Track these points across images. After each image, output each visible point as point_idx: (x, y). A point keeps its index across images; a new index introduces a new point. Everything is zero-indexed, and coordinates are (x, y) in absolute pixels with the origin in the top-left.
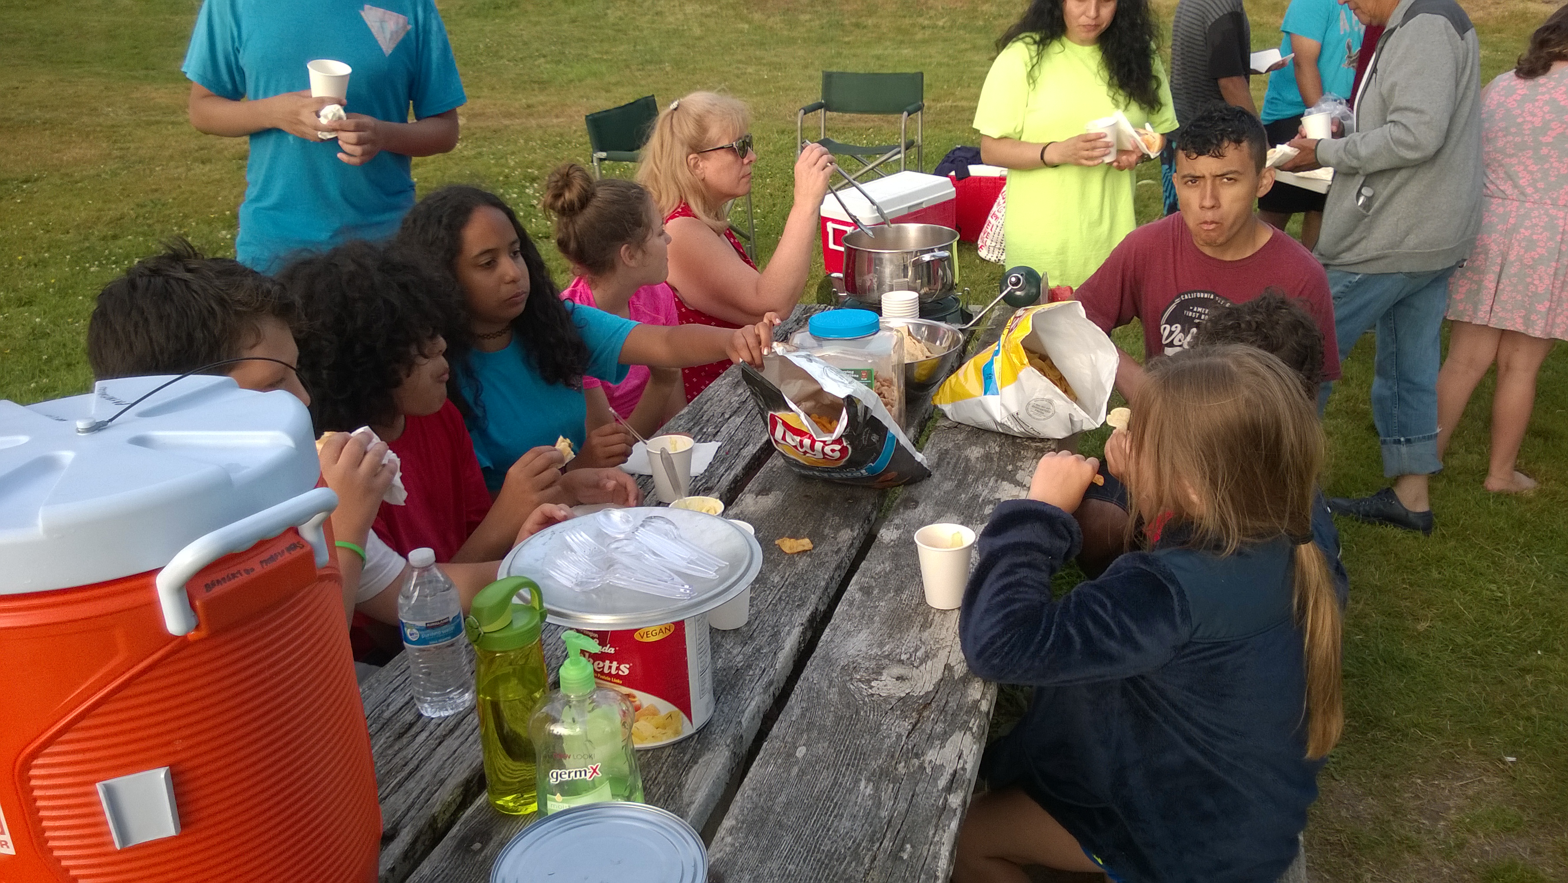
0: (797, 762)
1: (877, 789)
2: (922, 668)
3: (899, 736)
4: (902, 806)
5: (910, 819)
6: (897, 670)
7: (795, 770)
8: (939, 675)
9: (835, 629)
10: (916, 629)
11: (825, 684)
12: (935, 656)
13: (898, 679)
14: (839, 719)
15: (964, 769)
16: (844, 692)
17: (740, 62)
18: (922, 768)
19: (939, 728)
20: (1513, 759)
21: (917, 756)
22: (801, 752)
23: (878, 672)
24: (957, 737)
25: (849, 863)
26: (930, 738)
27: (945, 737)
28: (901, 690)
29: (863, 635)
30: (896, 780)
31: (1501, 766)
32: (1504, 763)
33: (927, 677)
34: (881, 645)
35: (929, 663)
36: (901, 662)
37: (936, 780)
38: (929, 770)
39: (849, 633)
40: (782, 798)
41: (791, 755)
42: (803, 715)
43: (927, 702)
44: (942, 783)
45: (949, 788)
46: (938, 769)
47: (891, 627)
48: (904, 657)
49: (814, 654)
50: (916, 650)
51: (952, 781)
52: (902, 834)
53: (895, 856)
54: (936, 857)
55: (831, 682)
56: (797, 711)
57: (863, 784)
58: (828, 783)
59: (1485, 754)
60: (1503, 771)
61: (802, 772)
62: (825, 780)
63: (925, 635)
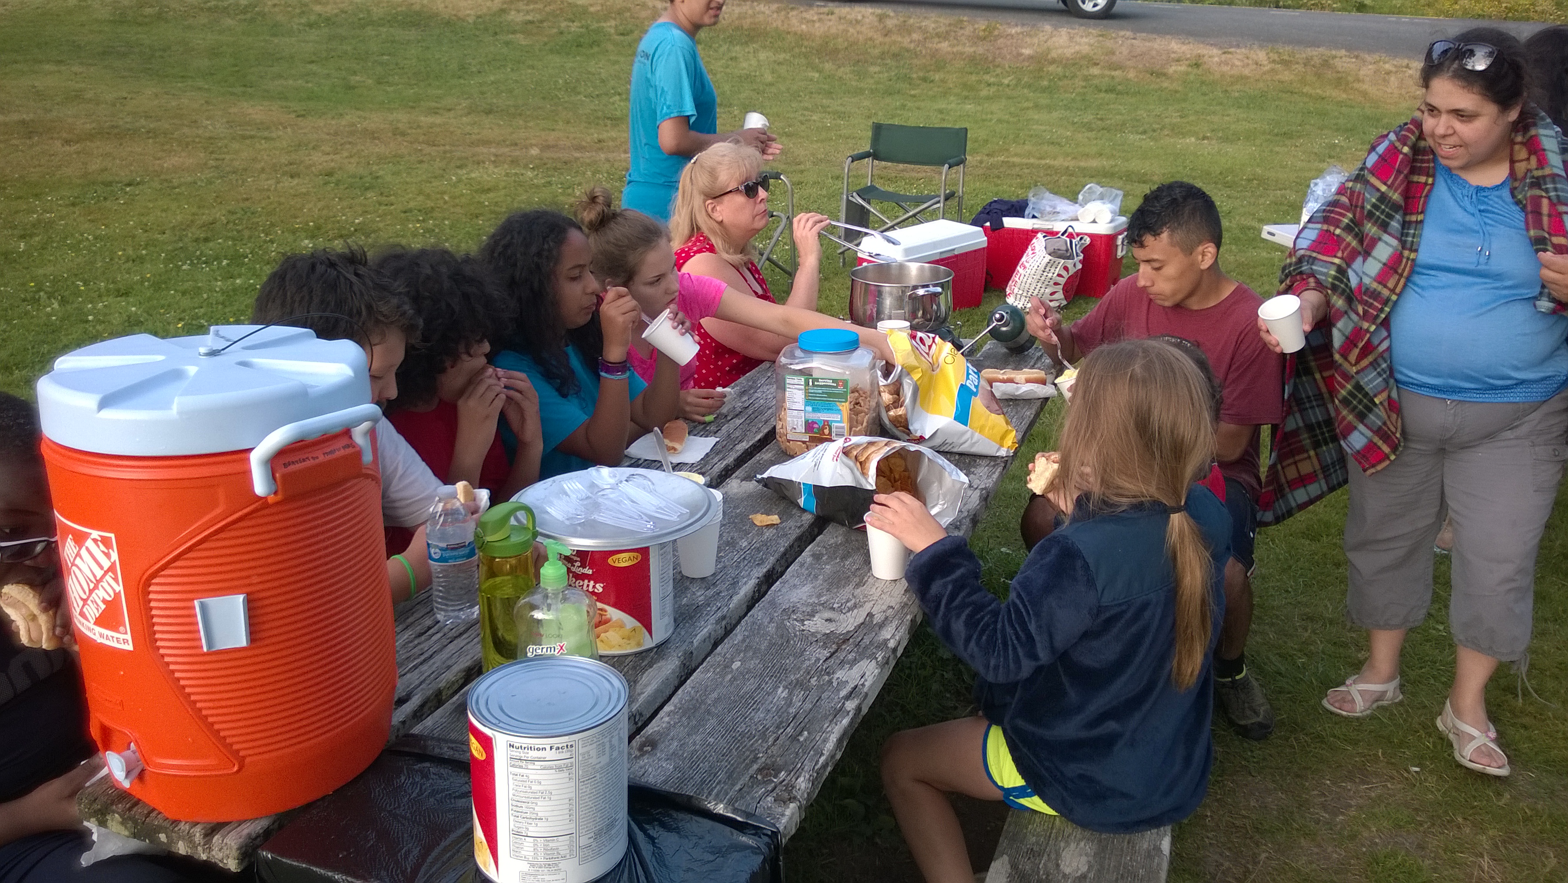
0: (732, 672)
1: (790, 694)
2: (849, 614)
3: (818, 660)
4: (808, 706)
5: (810, 716)
6: (828, 614)
7: (729, 677)
8: (861, 620)
9: (784, 583)
10: (852, 587)
11: (767, 621)
12: (861, 607)
13: (828, 620)
14: (771, 645)
15: (863, 685)
16: (781, 626)
18: (830, 682)
19: (851, 657)
20: (1417, 769)
21: (828, 674)
22: (736, 665)
23: (812, 615)
24: (864, 663)
26: (842, 663)
27: (855, 662)
28: (828, 628)
30: (808, 689)
31: (1406, 775)
32: (1408, 772)
35: (856, 611)
37: (839, 691)
38: (835, 684)
39: (795, 587)
40: (715, 695)
41: (728, 666)
43: (846, 639)
45: (848, 697)
46: (842, 684)
48: (836, 606)
50: (848, 601)
51: (851, 693)
52: (802, 725)
53: (794, 738)
54: (825, 741)
55: (771, 619)
56: (740, 637)
57: (780, 690)
58: (753, 687)
59: (1392, 764)
60: (1407, 779)
61: (734, 679)
62: (751, 685)
63: (858, 592)
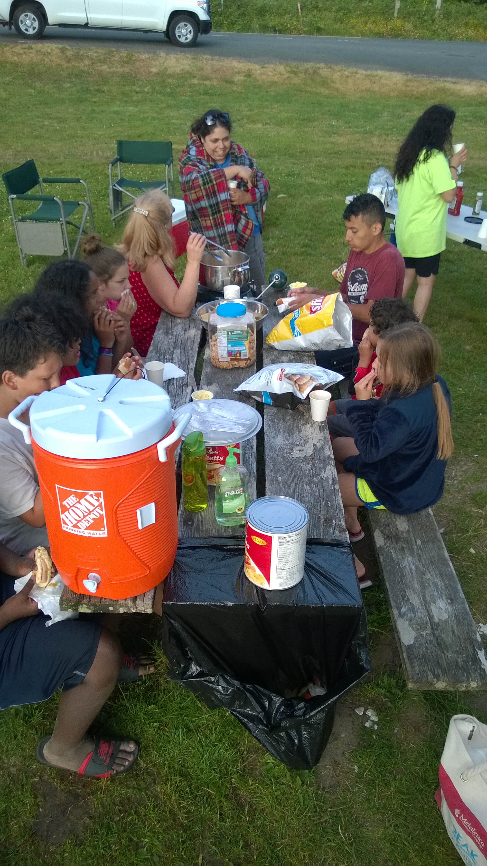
0: (280, 482)
1: (310, 487)
2: (306, 446)
3: (309, 470)
4: (321, 491)
5: (325, 495)
6: (298, 448)
7: (281, 485)
8: (313, 448)
9: (268, 436)
10: (297, 433)
11: (276, 456)
12: (308, 441)
13: (300, 451)
14: (287, 467)
15: (335, 477)
16: (283, 458)
17: (38, 117)
18: (322, 479)
19: (321, 465)
20: (477, 455)
21: (318, 475)
22: (280, 479)
23: (292, 449)
24: (328, 467)
25: (314, 510)
26: (320, 469)
27: (324, 468)
28: (302, 455)
29: (279, 437)
30: (315, 483)
31: (473, 459)
32: (474, 457)
33: (309, 449)
34: (288, 440)
35: (307, 444)
36: (297, 445)
37: (328, 482)
38: (324, 479)
39: (274, 437)
41: (277, 479)
42: (274, 467)
43: (313, 457)
44: (330, 482)
45: (333, 483)
46: (327, 478)
47: (288, 433)
48: (297, 443)
49: (266, 446)
50: (301, 440)
51: (333, 481)
52: (325, 499)
53: (326, 505)
54: (339, 504)
55: (277, 455)
56: (271, 465)
57: (305, 486)
58: (294, 487)
59: (467, 455)
60: (474, 460)
61: (284, 486)
62: (292, 487)
63: (301, 434)
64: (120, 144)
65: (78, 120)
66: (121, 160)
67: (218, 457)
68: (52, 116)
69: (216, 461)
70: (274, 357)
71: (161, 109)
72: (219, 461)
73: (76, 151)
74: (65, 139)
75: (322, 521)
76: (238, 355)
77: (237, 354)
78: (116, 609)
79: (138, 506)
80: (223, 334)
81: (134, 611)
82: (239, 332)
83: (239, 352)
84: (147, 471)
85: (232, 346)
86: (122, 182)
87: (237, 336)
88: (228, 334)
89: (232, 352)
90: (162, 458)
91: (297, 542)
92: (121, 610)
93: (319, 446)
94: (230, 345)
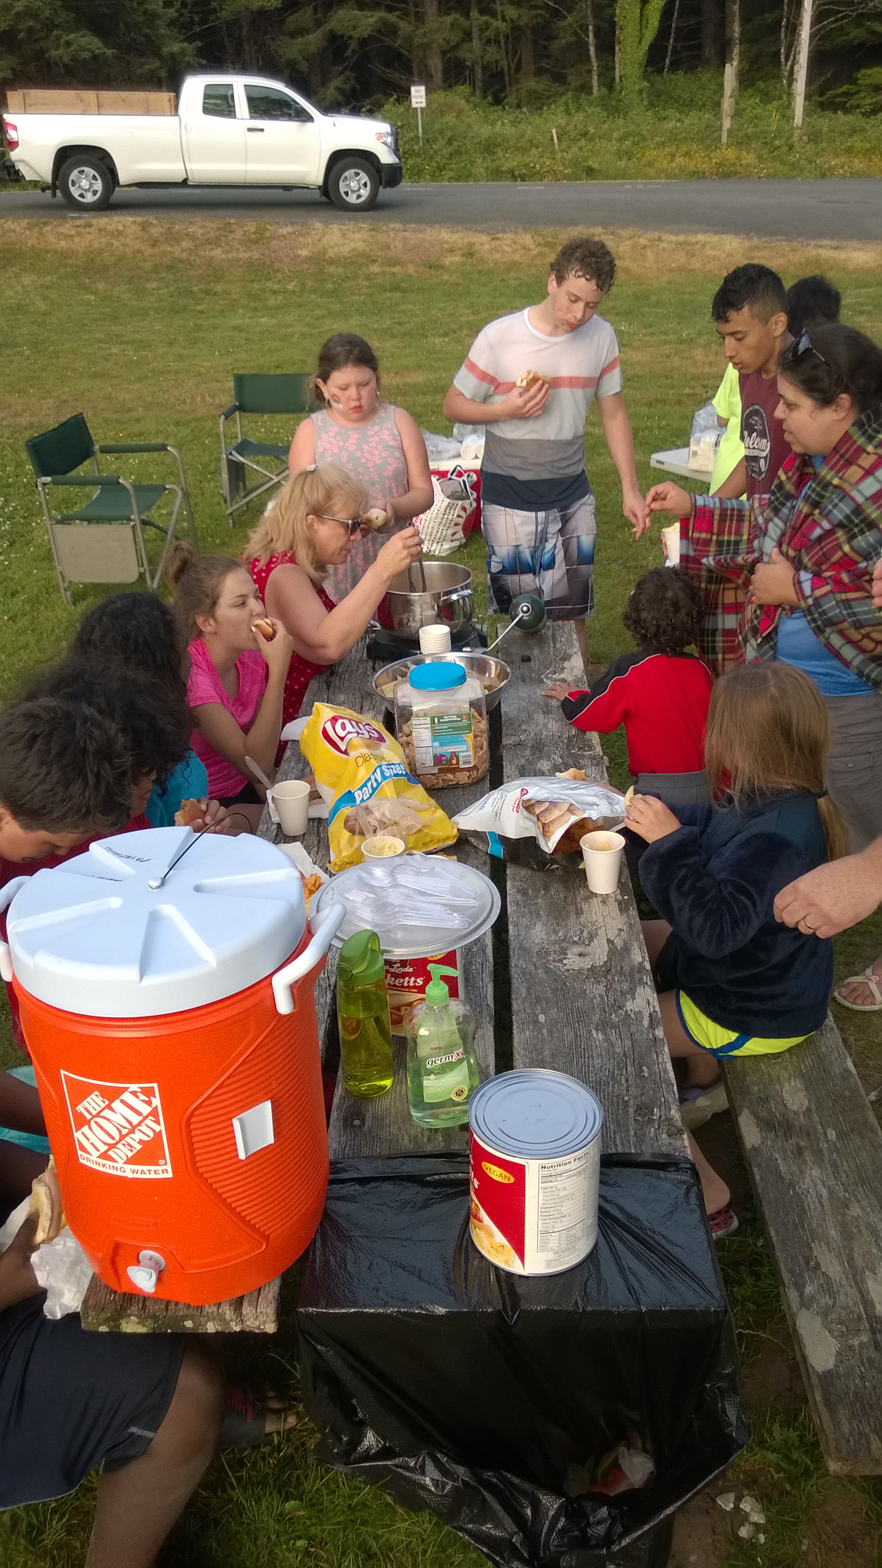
0: (543, 1025)
1: (605, 1034)
2: (592, 944)
3: (601, 997)
4: (628, 1043)
6: (577, 949)
7: (545, 1031)
8: (607, 949)
10: (573, 917)
11: (532, 967)
12: (597, 935)
13: (580, 955)
16: (548, 971)
18: (627, 1014)
19: (625, 986)
22: (542, 1018)
23: (564, 952)
24: (640, 990)
25: (613, 1086)
26: (623, 993)
27: (632, 991)
28: (586, 963)
29: (539, 927)
33: (599, 951)
34: (556, 932)
36: (575, 942)
37: (641, 1022)
39: (528, 928)
40: (547, 1052)
41: (536, 1022)
42: (529, 993)
43: (607, 969)
44: (646, 1023)
45: (652, 1025)
46: (639, 1014)
47: (555, 918)
49: (511, 947)
50: (582, 932)
51: (651, 1021)
52: (637, 1062)
54: (666, 1071)
56: (523, 991)
57: (594, 1032)
58: (571, 1036)
61: (550, 1033)
62: (568, 1035)
63: (581, 920)
64: (240, 380)
65: (171, 344)
66: (241, 408)
67: (413, 979)
68: (125, 339)
69: (409, 987)
70: (523, 761)
71: (317, 319)
72: (414, 987)
73: (166, 396)
74: (147, 376)
75: (631, 1110)
76: (454, 762)
77: (451, 759)
78: (200, 1324)
79: (233, 1111)
80: (422, 722)
81: (238, 1329)
82: (455, 718)
83: (455, 755)
84: (250, 1036)
85: (441, 745)
86: (243, 447)
87: (450, 725)
88: (433, 722)
89: (441, 756)
90: (284, 1006)
91: (579, 1174)
92: (211, 1328)
93: (619, 943)
94: (437, 744)
